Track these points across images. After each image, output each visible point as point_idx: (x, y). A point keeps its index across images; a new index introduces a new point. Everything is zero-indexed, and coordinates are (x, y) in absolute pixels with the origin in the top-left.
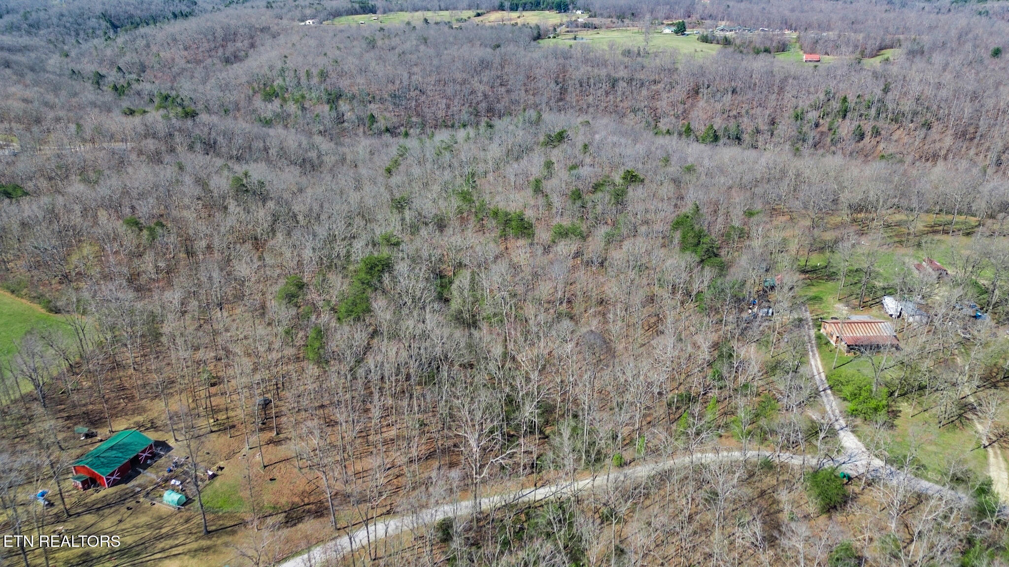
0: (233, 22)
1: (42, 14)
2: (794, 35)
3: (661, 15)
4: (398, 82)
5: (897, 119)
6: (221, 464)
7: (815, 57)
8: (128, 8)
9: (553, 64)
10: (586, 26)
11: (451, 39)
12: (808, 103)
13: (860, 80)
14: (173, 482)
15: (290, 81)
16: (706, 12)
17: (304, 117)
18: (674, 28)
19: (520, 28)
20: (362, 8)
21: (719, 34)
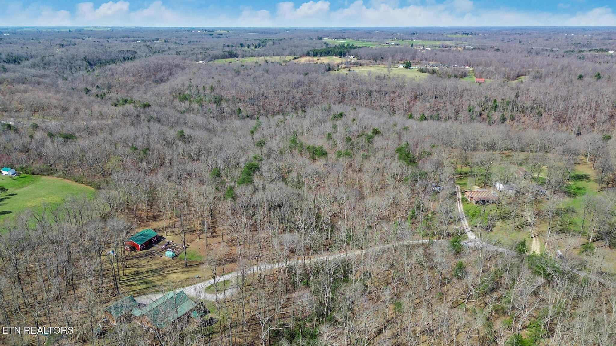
0: (160, 62)
1: (51, 58)
2: (471, 69)
3: (398, 58)
4: (253, 92)
5: (523, 111)
6: (189, 244)
7: (481, 80)
8: (98, 55)
9: (337, 83)
10: (356, 64)
11: (281, 71)
12: (476, 103)
13: (503, 91)
14: (168, 249)
15: (194, 91)
16: (424, 57)
17: (203, 110)
18: (404, 65)
19: (319, 65)
20: (229, 54)
21: (430, 68)
